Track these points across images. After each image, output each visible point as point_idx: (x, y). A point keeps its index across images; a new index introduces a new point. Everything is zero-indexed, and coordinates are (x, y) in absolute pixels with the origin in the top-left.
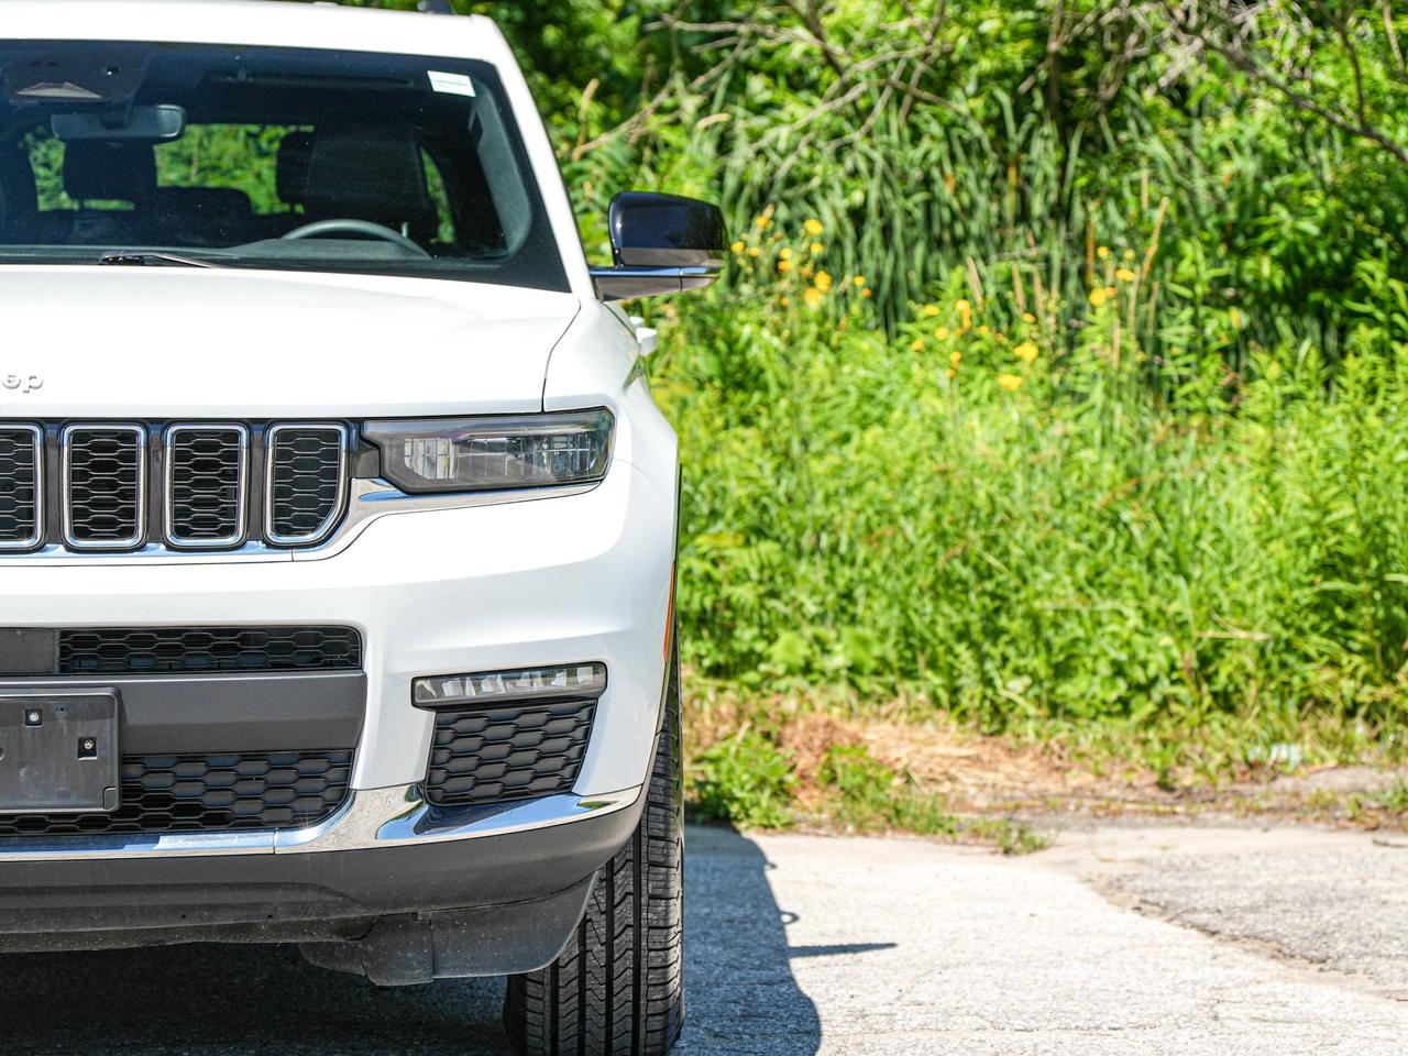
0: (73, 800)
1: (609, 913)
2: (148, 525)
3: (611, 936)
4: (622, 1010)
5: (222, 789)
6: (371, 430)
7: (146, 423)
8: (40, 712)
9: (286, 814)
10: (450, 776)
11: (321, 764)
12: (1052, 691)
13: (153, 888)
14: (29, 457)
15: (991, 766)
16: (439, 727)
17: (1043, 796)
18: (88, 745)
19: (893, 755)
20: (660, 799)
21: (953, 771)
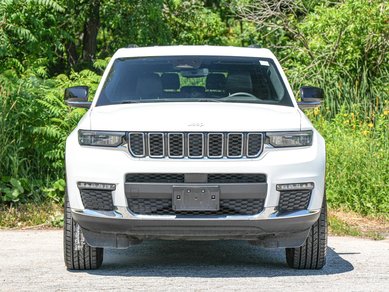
0: (211, 208)
1: (313, 236)
2: (224, 153)
3: (313, 241)
4: (315, 257)
5: (239, 206)
6: (267, 134)
7: (224, 133)
8: (204, 190)
9: (251, 212)
10: (283, 205)
11: (258, 202)
12: (377, 206)
13: (225, 226)
14: (201, 139)
15: (366, 222)
16: (281, 195)
17: (380, 229)
18: (213, 197)
19: (342, 219)
20: (323, 212)
21: (357, 223)
